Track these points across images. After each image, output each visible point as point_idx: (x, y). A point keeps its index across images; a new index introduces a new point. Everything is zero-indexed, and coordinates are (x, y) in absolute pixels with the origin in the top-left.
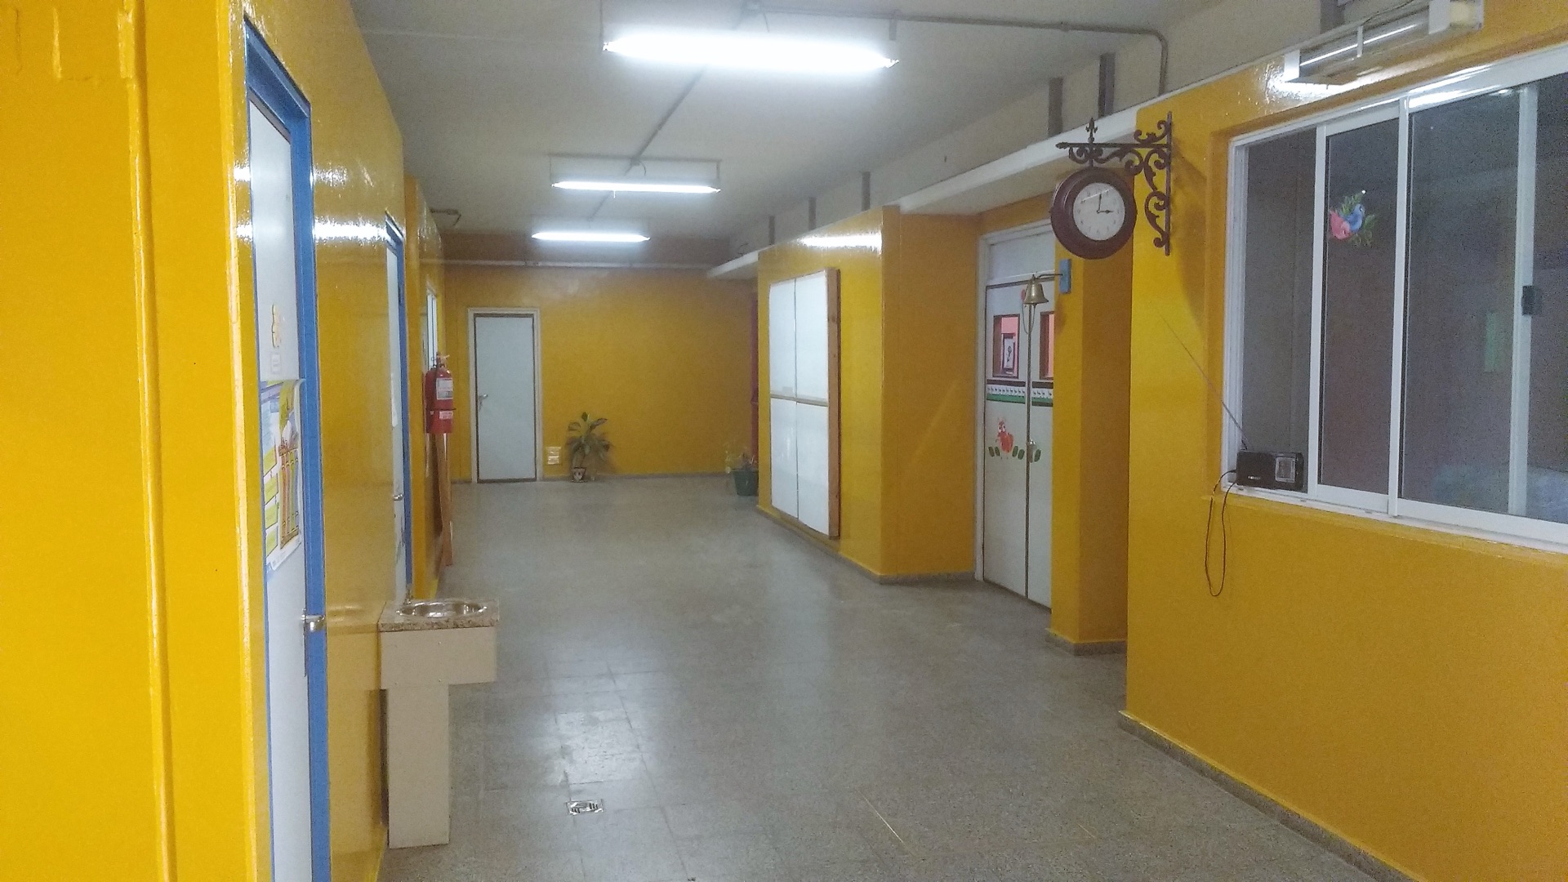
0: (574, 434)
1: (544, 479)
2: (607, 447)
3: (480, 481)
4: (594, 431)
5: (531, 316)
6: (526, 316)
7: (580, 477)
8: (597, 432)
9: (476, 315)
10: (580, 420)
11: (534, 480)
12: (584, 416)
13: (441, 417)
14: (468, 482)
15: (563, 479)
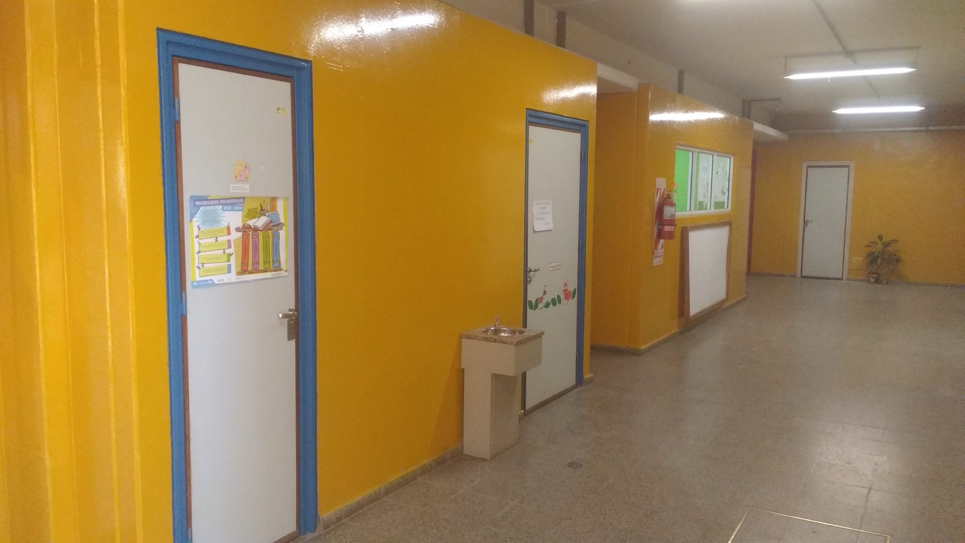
0: (872, 249)
1: (848, 279)
2: (898, 260)
3: (803, 277)
4: (889, 248)
5: (848, 166)
6: (844, 166)
7: (874, 280)
8: (890, 249)
9: (808, 167)
10: (877, 240)
11: (841, 279)
12: (880, 237)
13: (665, 230)
14: (794, 276)
15: (862, 280)
